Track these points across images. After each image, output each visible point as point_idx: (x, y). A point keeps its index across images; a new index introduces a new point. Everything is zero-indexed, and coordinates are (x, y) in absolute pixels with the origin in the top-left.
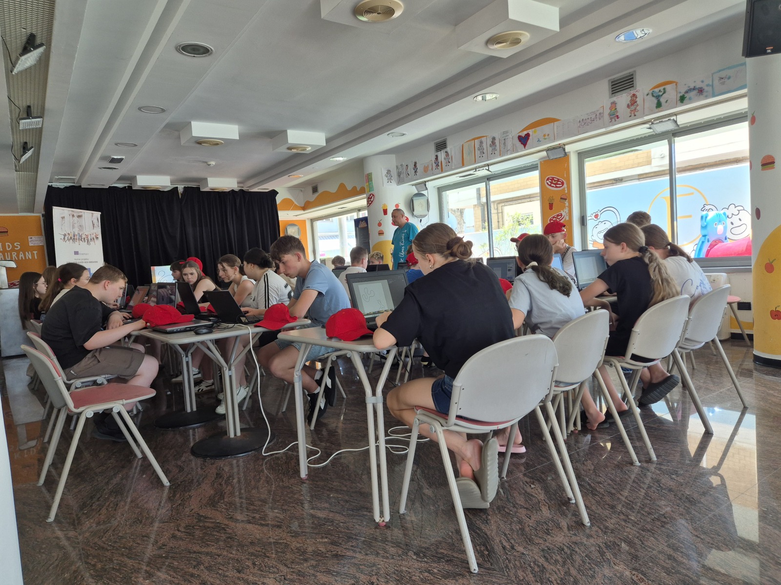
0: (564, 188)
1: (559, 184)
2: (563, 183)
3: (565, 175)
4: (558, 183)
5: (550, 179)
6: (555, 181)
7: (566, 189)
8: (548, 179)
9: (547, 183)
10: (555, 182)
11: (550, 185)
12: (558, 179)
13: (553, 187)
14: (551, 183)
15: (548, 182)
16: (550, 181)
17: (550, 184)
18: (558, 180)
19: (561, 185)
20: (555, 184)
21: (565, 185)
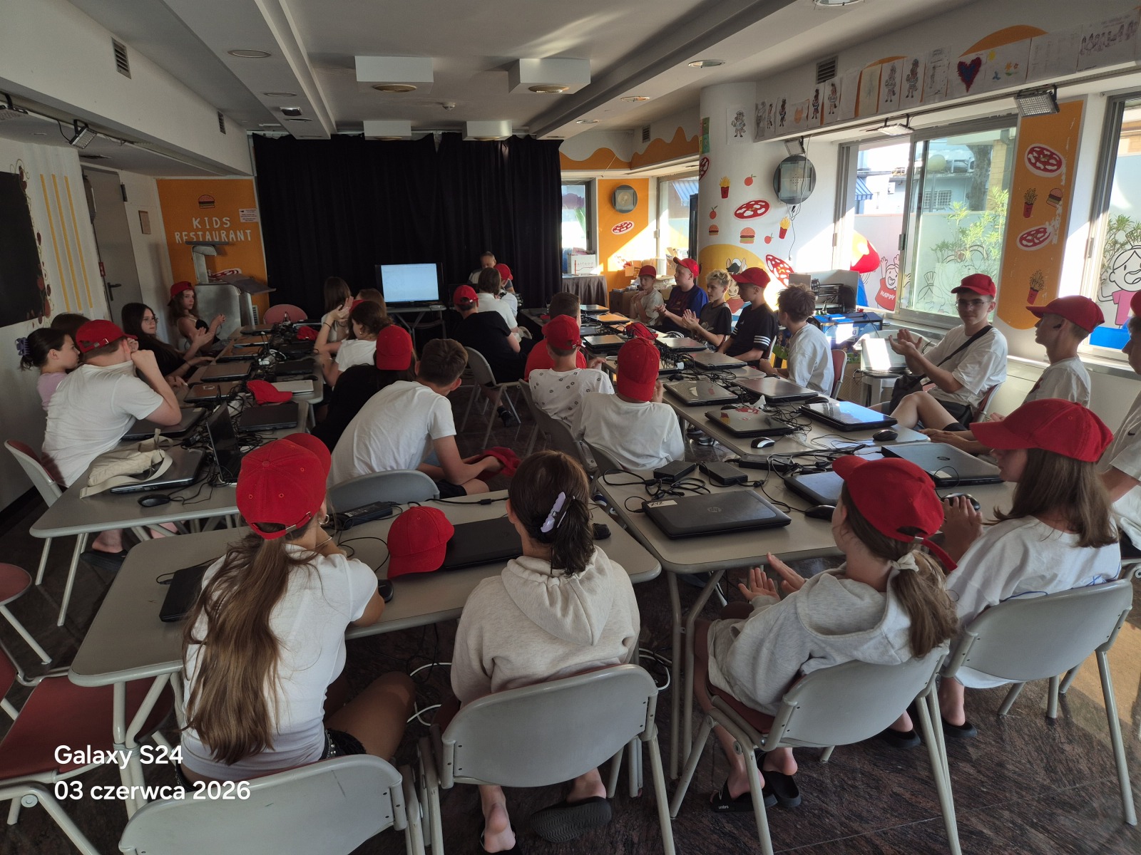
0: (1060, 175)
1: (1053, 165)
2: (1059, 164)
3: (1067, 147)
4: (1051, 161)
5: (1036, 151)
6: (1045, 156)
7: (1064, 177)
8: (1032, 151)
9: (1029, 160)
10: (1044, 158)
11: (1034, 165)
12: (1053, 154)
13: (1039, 168)
14: (1037, 159)
15: (1030, 156)
16: (1035, 154)
17: (1033, 161)
18: (1052, 156)
19: (1055, 167)
20: (1045, 163)
21: (1063, 169)
